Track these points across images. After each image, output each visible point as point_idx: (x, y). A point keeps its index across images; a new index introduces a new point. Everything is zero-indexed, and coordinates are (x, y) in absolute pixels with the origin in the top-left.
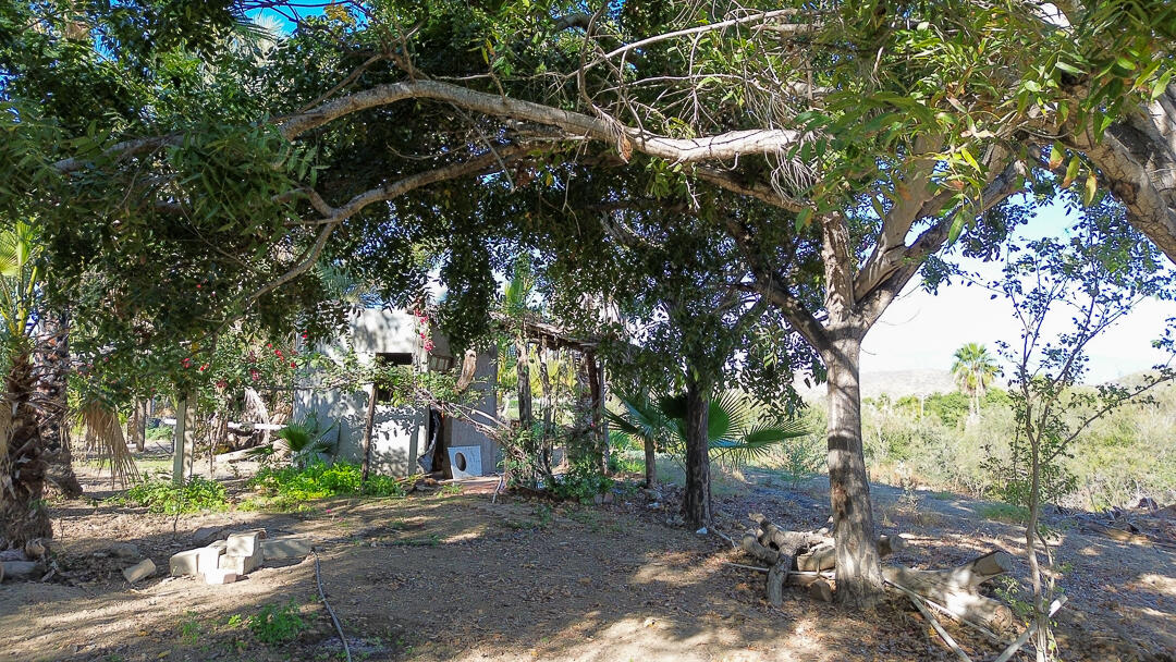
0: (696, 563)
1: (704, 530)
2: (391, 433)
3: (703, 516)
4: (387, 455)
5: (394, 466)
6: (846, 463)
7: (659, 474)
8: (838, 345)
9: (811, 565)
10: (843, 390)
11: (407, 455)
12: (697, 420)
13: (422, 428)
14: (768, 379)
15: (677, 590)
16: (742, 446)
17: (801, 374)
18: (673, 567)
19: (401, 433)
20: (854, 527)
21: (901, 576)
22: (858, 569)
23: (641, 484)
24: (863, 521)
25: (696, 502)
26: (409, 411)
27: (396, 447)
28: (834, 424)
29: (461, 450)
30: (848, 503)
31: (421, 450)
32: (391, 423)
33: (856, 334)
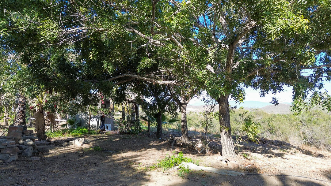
0: (160, 143)
1: (160, 139)
2: (93, 121)
3: (160, 136)
4: (92, 126)
5: (93, 128)
6: (184, 124)
7: (151, 129)
8: (183, 105)
9: (179, 142)
10: (184, 113)
11: (96, 126)
12: (160, 118)
13: (100, 120)
14: (172, 111)
15: (157, 146)
16: (168, 123)
17: (178, 110)
18: (156, 143)
19: (95, 121)
20: (185, 135)
21: (192, 142)
22: (185, 141)
23: (147, 132)
24: (186, 134)
25: (159, 133)
26: (97, 116)
27: (94, 124)
28: (182, 118)
29: (107, 125)
30: (184, 131)
31: (99, 125)
32: (93, 119)
33: (186, 104)
